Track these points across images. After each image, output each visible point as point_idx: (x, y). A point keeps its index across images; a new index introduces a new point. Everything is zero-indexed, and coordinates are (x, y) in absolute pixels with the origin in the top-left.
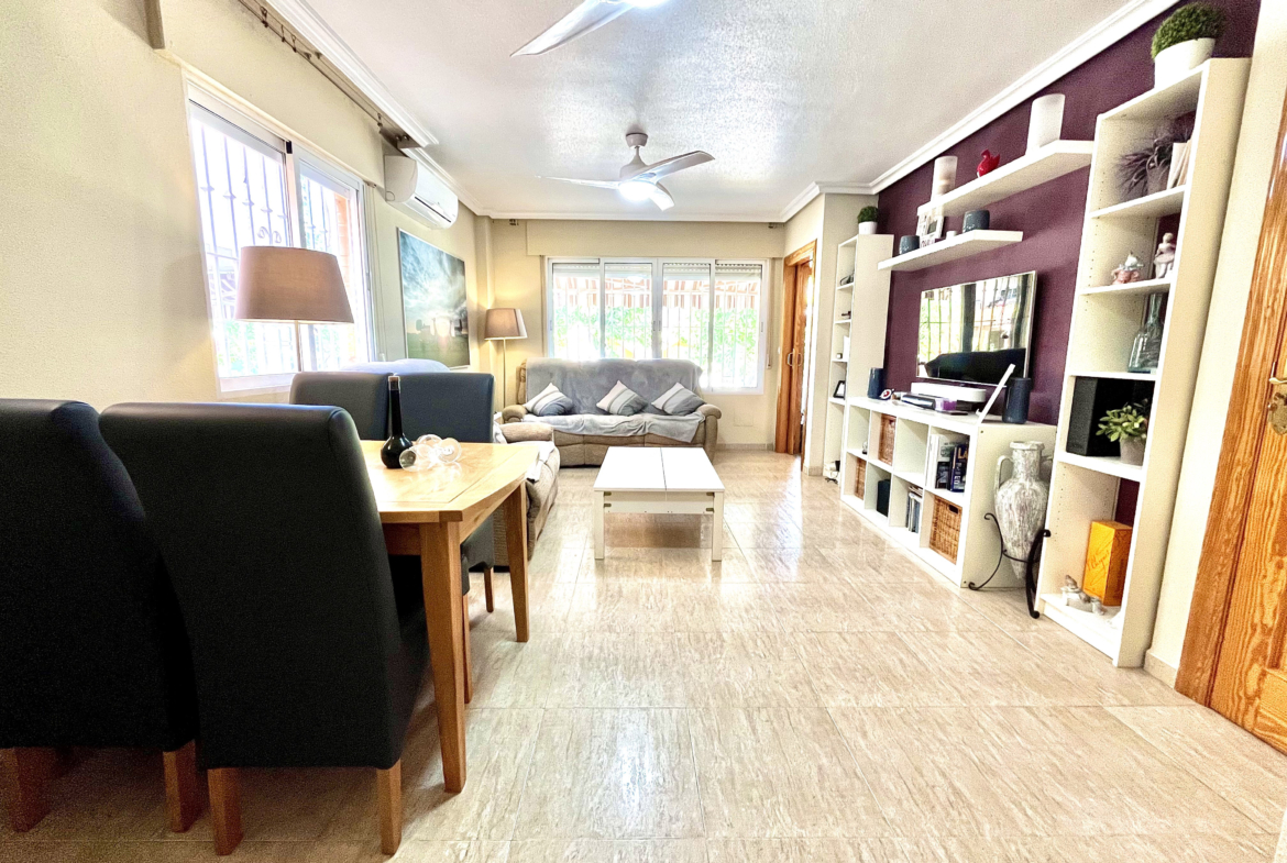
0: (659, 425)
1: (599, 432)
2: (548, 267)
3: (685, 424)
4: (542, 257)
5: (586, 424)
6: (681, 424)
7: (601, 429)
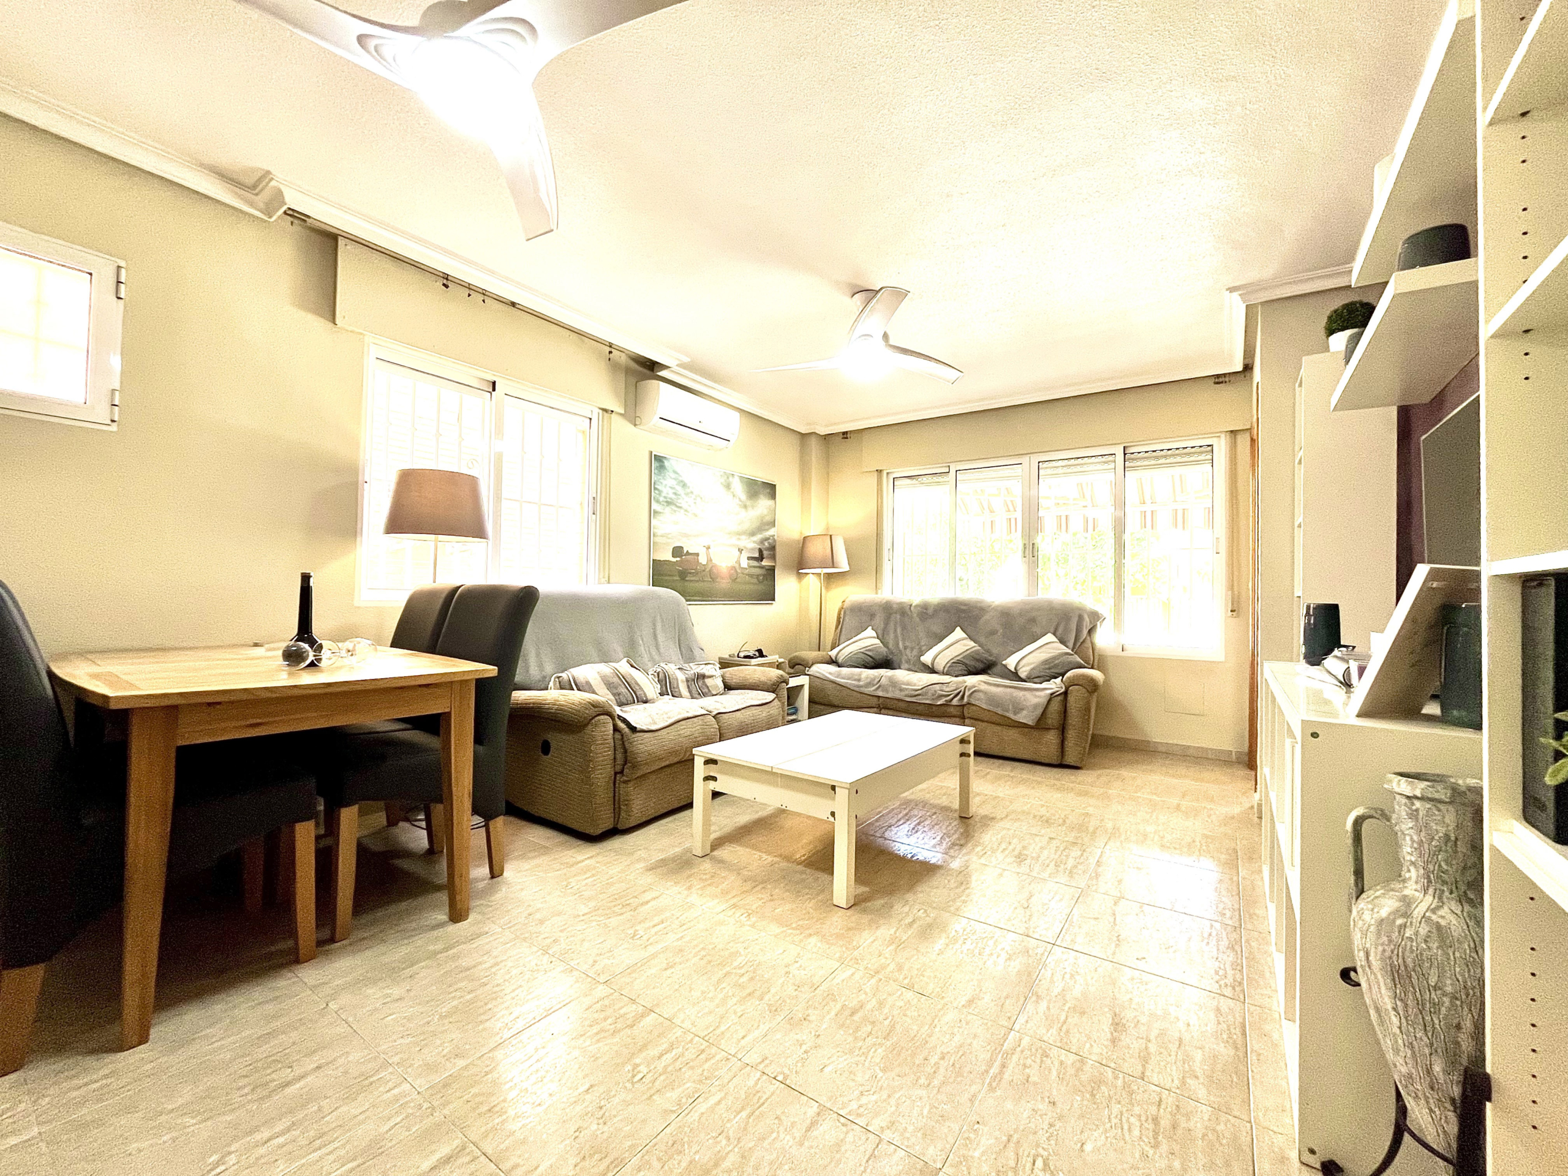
0: (985, 693)
1: (898, 695)
2: (887, 484)
3: (1028, 694)
4: (879, 472)
5: (883, 681)
6: (1021, 694)
7: (901, 690)
